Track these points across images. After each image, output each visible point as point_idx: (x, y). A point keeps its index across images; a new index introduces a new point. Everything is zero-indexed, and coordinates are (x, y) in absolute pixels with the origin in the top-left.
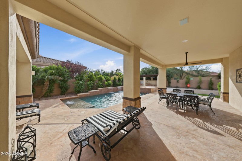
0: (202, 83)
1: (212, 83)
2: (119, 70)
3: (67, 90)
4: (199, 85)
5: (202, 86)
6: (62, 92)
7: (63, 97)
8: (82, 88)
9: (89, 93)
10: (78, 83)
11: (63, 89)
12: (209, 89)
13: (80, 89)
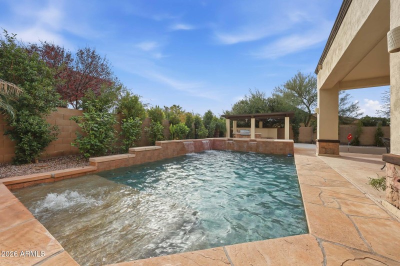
0: (363, 133)
1: (381, 133)
2: (178, 107)
3: (44, 144)
4: (357, 136)
5: (361, 140)
6: (22, 150)
7: (25, 173)
8: (107, 136)
9: (134, 155)
10: (92, 119)
11: (25, 139)
12: (375, 145)
13: (101, 142)
